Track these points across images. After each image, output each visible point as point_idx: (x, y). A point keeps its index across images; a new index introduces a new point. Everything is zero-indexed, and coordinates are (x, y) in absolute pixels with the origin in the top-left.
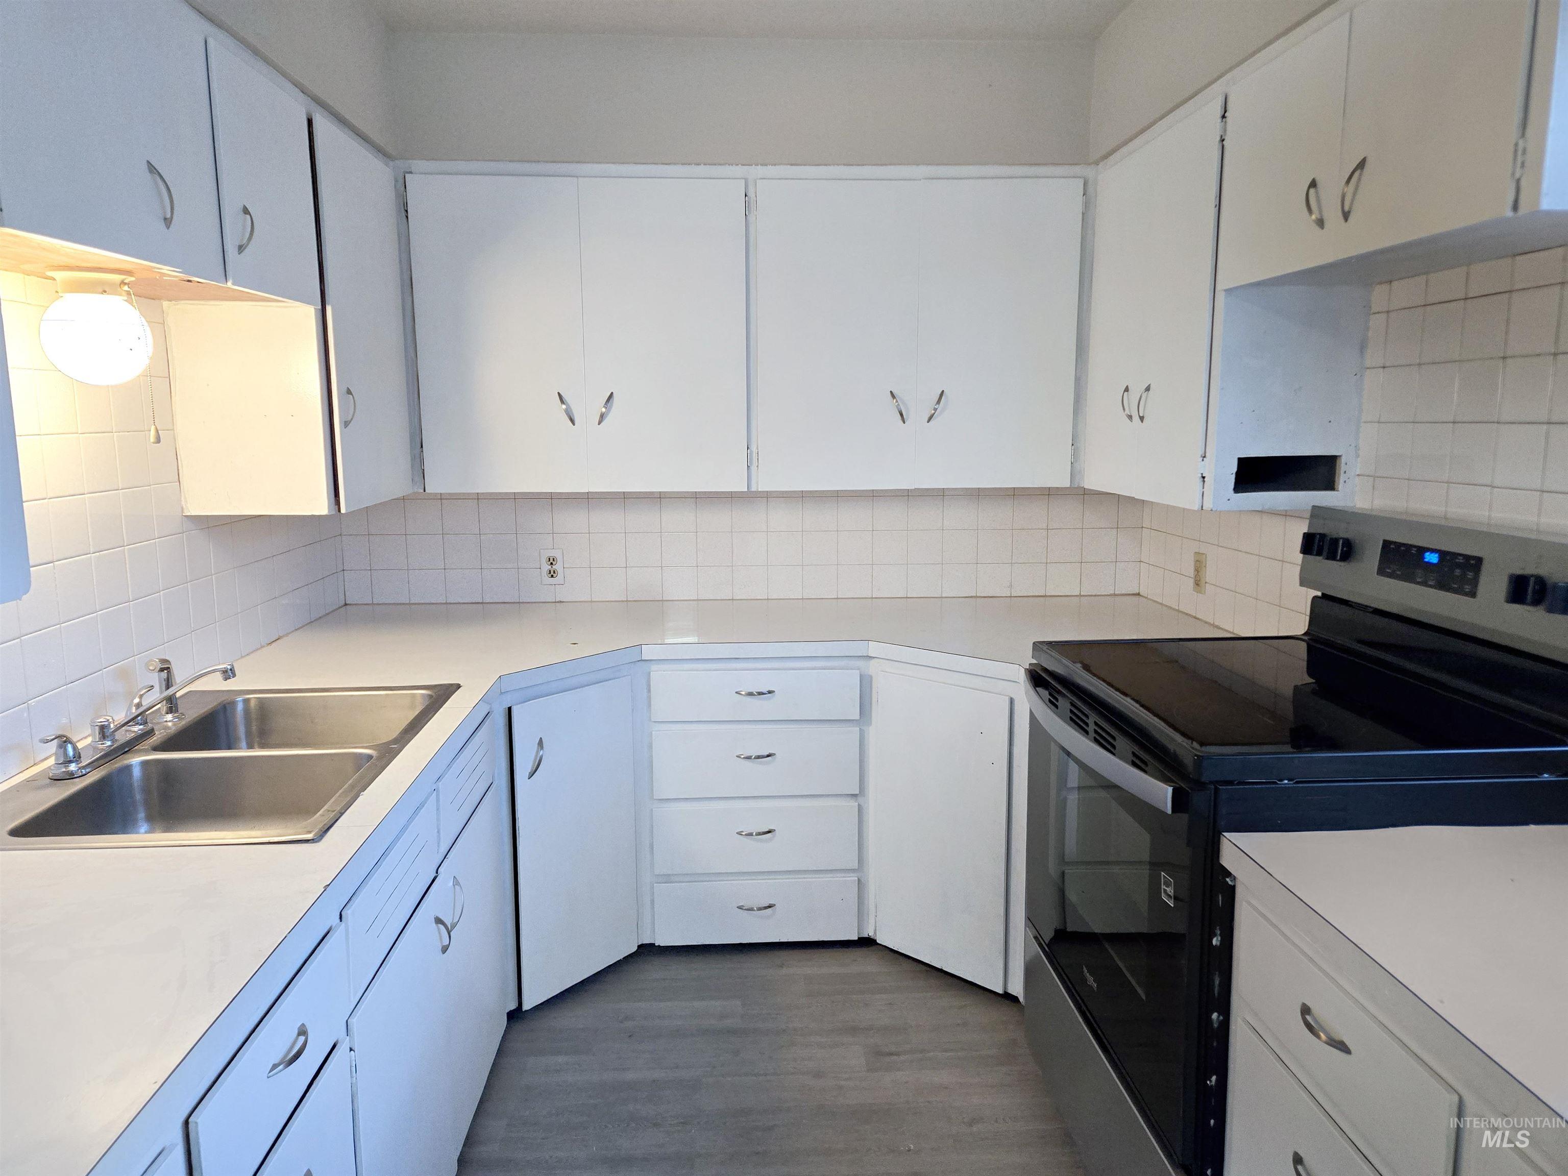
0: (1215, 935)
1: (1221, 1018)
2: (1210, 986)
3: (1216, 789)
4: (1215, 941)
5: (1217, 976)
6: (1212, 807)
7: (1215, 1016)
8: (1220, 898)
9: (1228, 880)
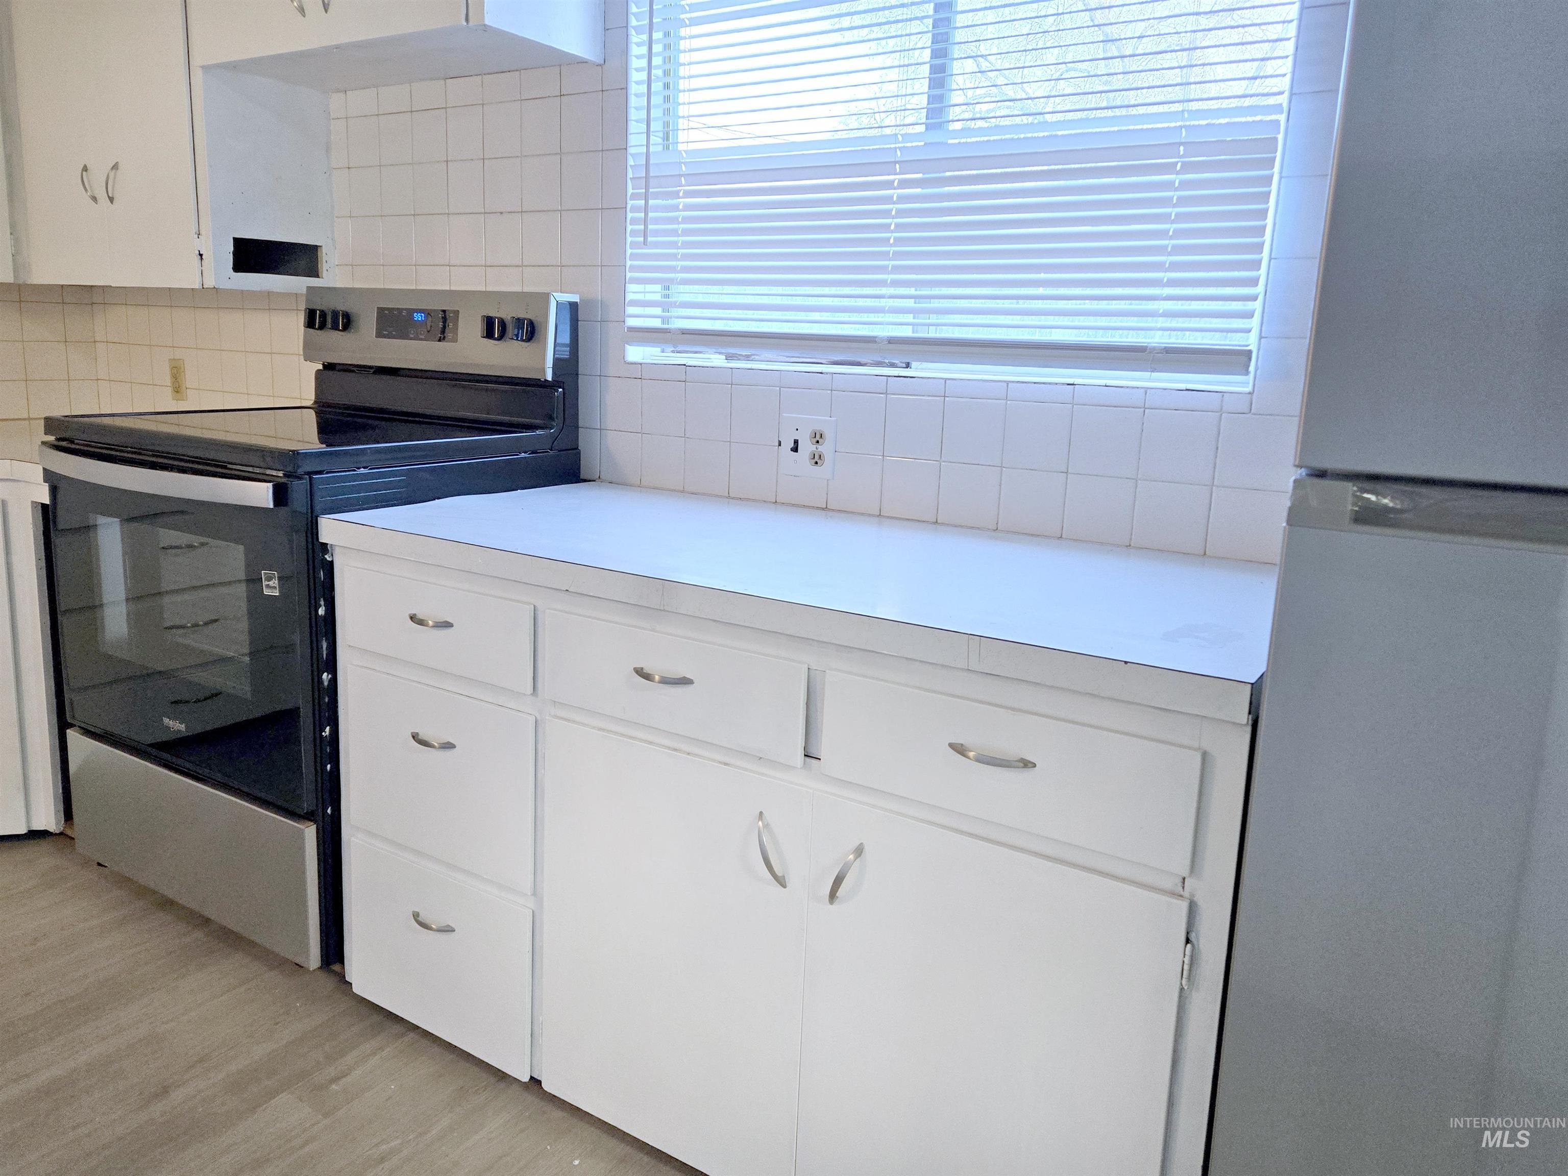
0: (320, 606)
1: (330, 676)
2: (319, 648)
3: (311, 478)
4: (321, 611)
5: (324, 641)
6: (309, 493)
7: (325, 676)
8: (322, 574)
9: (326, 556)
